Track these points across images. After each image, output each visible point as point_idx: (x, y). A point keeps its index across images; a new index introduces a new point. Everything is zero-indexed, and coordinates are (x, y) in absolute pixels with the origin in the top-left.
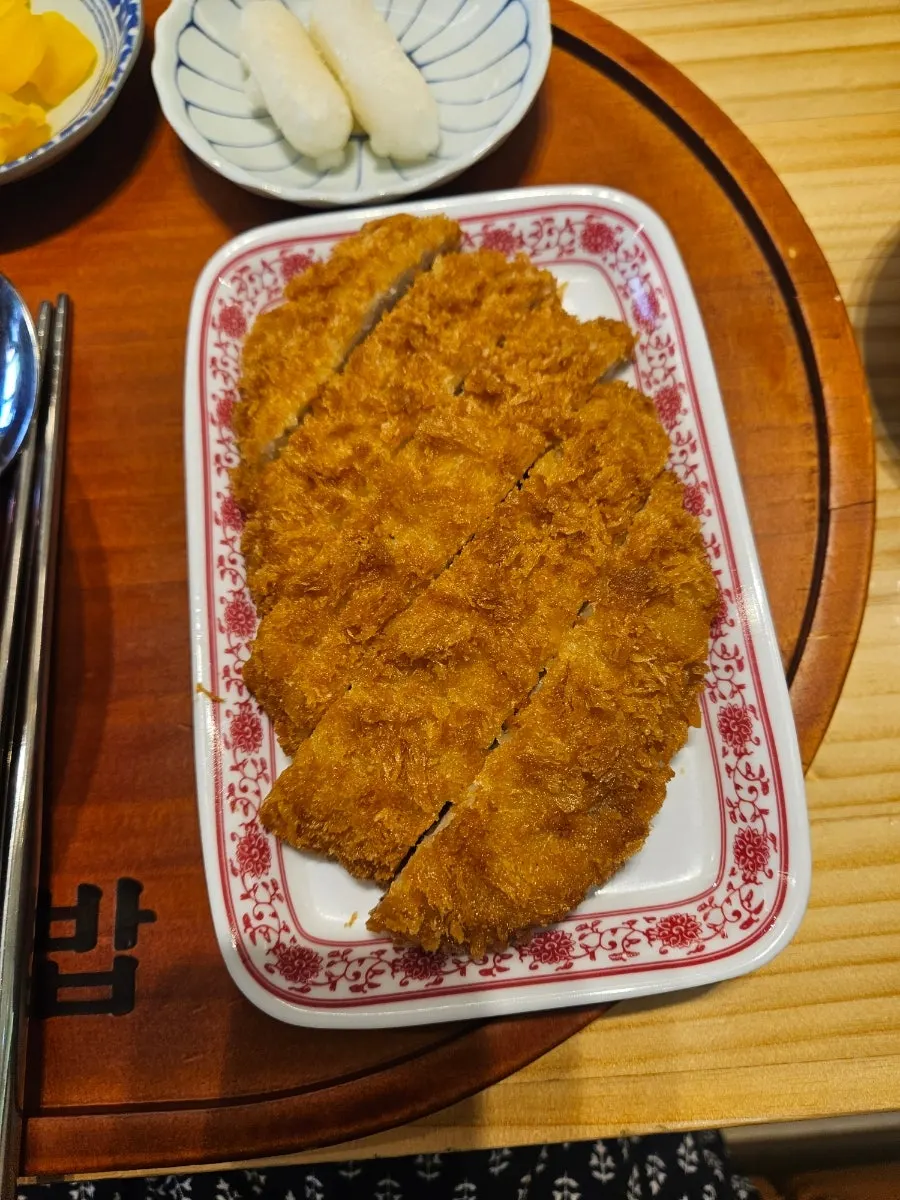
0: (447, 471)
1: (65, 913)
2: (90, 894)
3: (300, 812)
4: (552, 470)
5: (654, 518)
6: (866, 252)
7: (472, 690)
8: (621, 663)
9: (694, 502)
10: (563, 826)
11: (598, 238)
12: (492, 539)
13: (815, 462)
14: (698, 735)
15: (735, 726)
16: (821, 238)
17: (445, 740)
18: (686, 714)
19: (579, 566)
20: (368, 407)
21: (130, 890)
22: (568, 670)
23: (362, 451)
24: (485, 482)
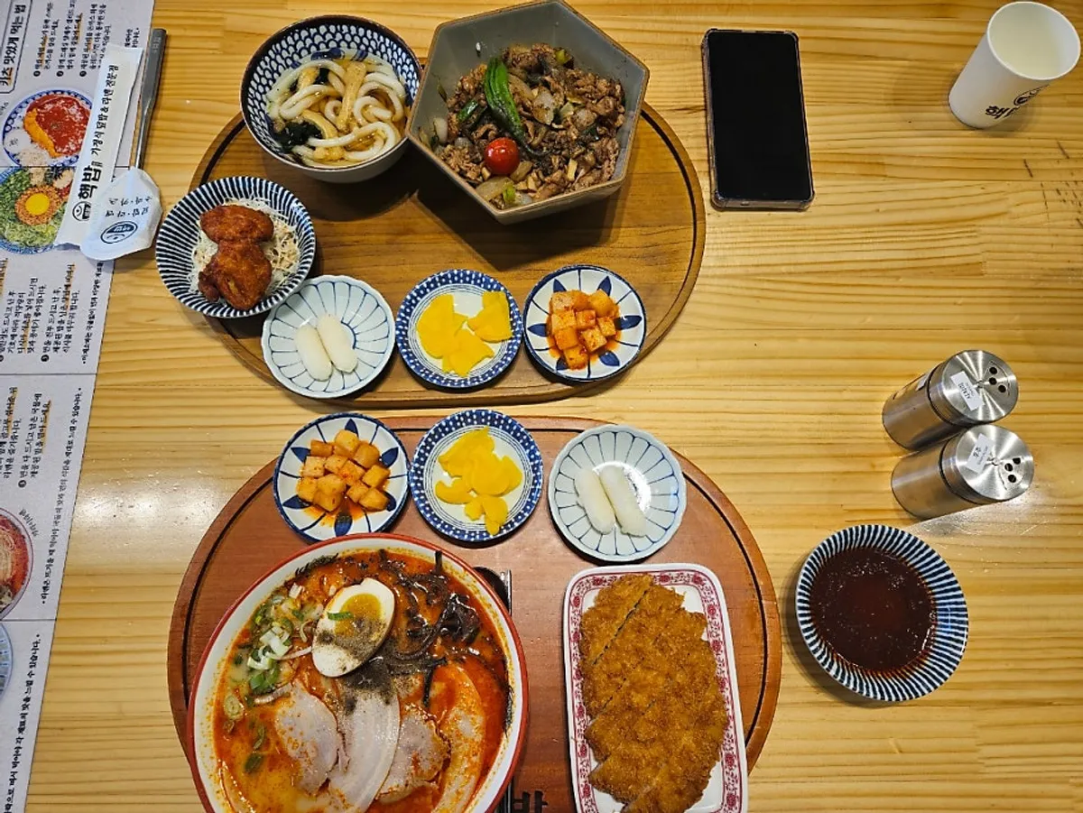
0: (650, 676)
1: (519, 801)
2: (526, 795)
3: (604, 781)
4: (680, 678)
5: (710, 695)
6: (791, 566)
7: (656, 750)
8: (698, 743)
9: (722, 686)
10: (680, 793)
11: (697, 580)
12: (663, 701)
13: (763, 661)
14: (718, 764)
15: (730, 759)
16: (769, 566)
17: (648, 764)
18: (716, 758)
19: (688, 712)
20: (627, 652)
21: (539, 795)
22: (684, 747)
23: (624, 666)
24: (661, 680)
